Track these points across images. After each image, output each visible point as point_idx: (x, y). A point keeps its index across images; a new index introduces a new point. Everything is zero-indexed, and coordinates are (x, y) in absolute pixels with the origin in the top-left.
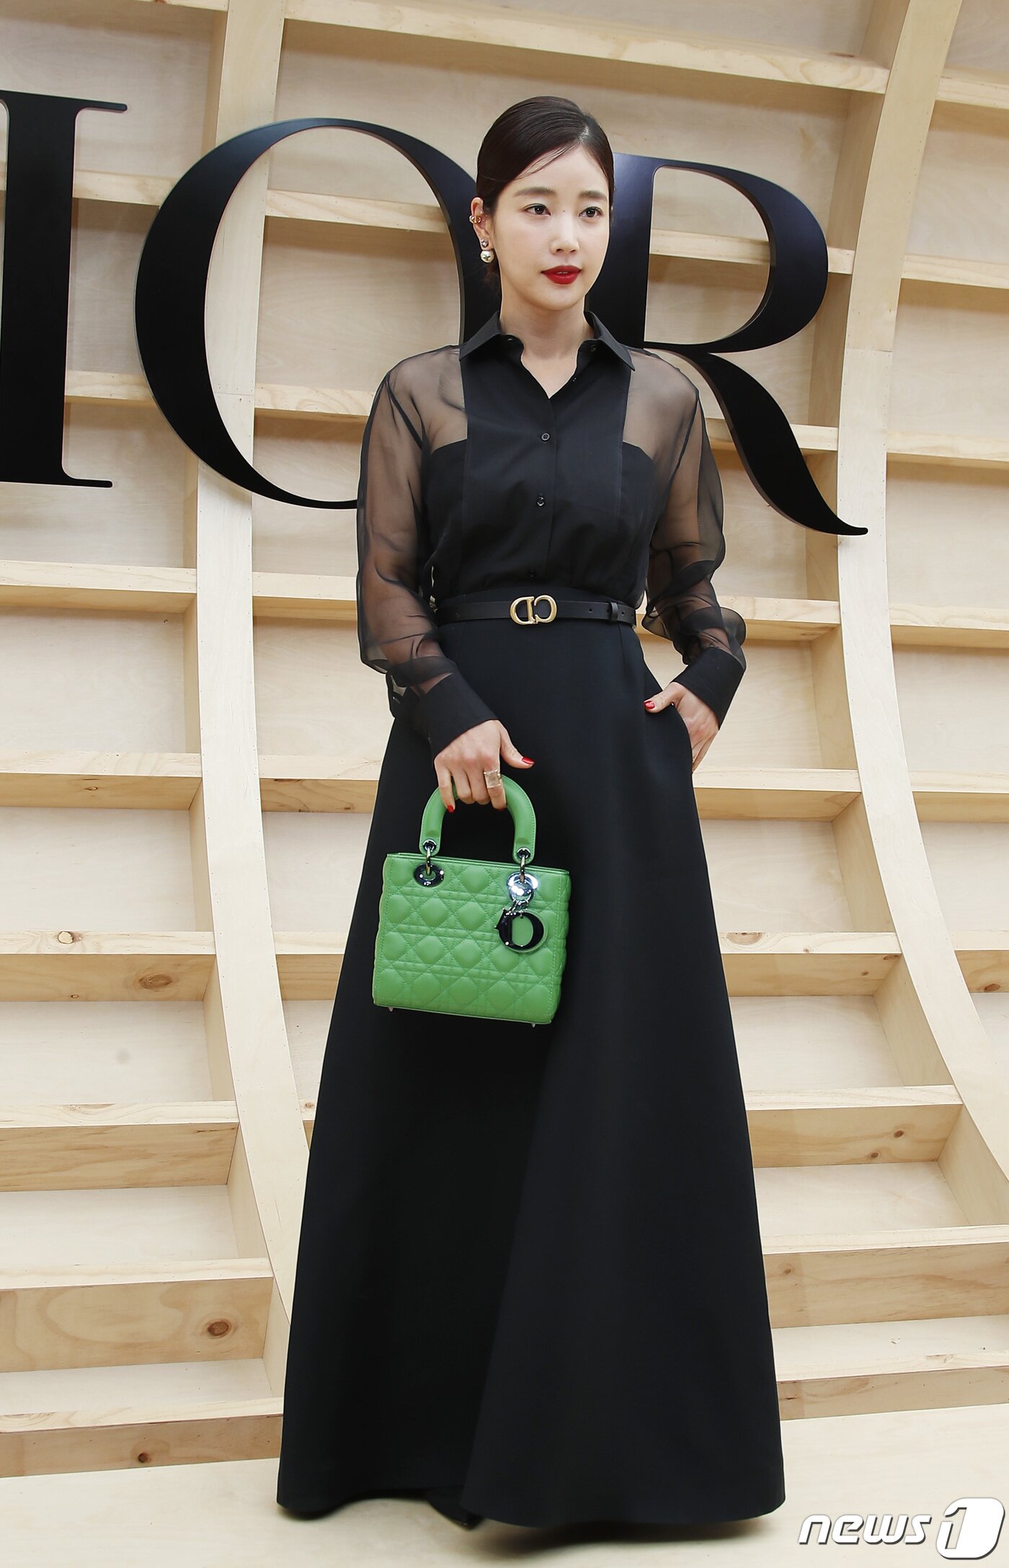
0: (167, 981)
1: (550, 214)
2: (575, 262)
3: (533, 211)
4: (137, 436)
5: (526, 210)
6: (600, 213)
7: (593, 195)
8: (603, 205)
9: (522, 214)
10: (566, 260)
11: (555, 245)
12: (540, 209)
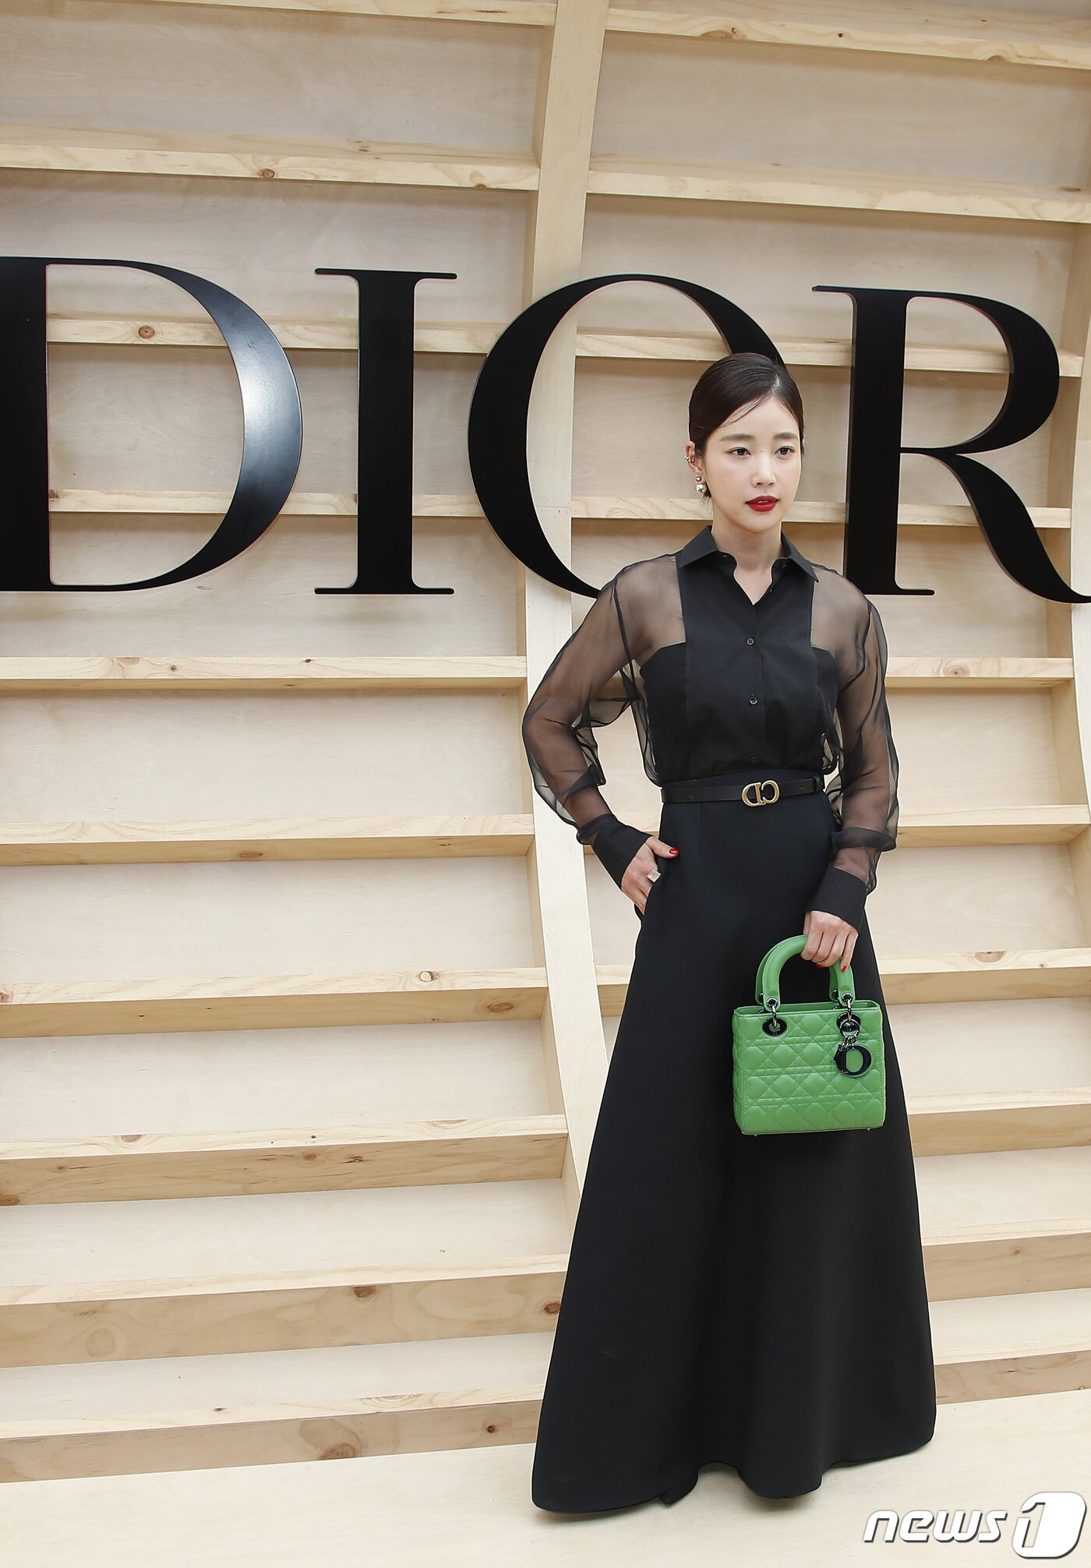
0: (511, 1007)
1: (750, 454)
2: (773, 493)
3: (736, 452)
4: (475, 540)
5: (730, 452)
6: (792, 451)
7: (786, 436)
8: (794, 444)
9: (727, 455)
10: (765, 492)
11: (756, 480)
12: (742, 451)
